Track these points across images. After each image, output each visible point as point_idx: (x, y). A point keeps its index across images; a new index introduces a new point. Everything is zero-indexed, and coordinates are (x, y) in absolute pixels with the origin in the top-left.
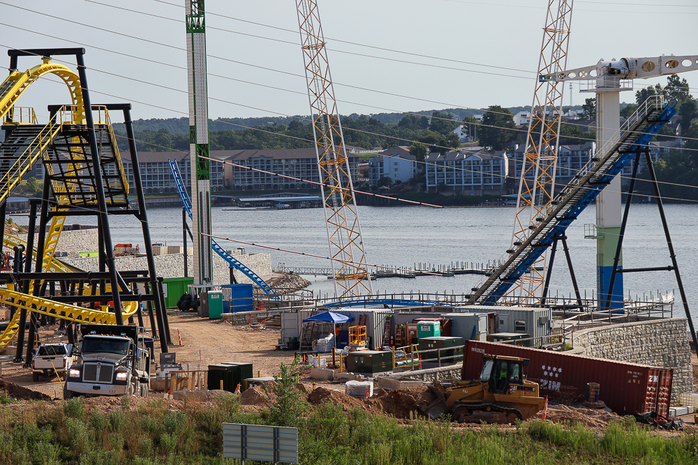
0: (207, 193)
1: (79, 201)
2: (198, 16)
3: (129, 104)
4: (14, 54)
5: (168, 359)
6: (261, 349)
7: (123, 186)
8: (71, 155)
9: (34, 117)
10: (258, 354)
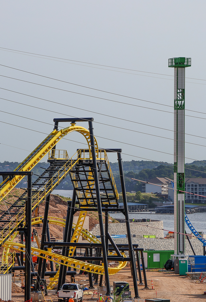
0: (183, 201)
1: (91, 203)
2: (181, 100)
3: (120, 149)
4: (57, 121)
5: (127, 295)
6: (197, 294)
7: (115, 195)
8: (86, 177)
9: (67, 155)
10: (192, 296)
